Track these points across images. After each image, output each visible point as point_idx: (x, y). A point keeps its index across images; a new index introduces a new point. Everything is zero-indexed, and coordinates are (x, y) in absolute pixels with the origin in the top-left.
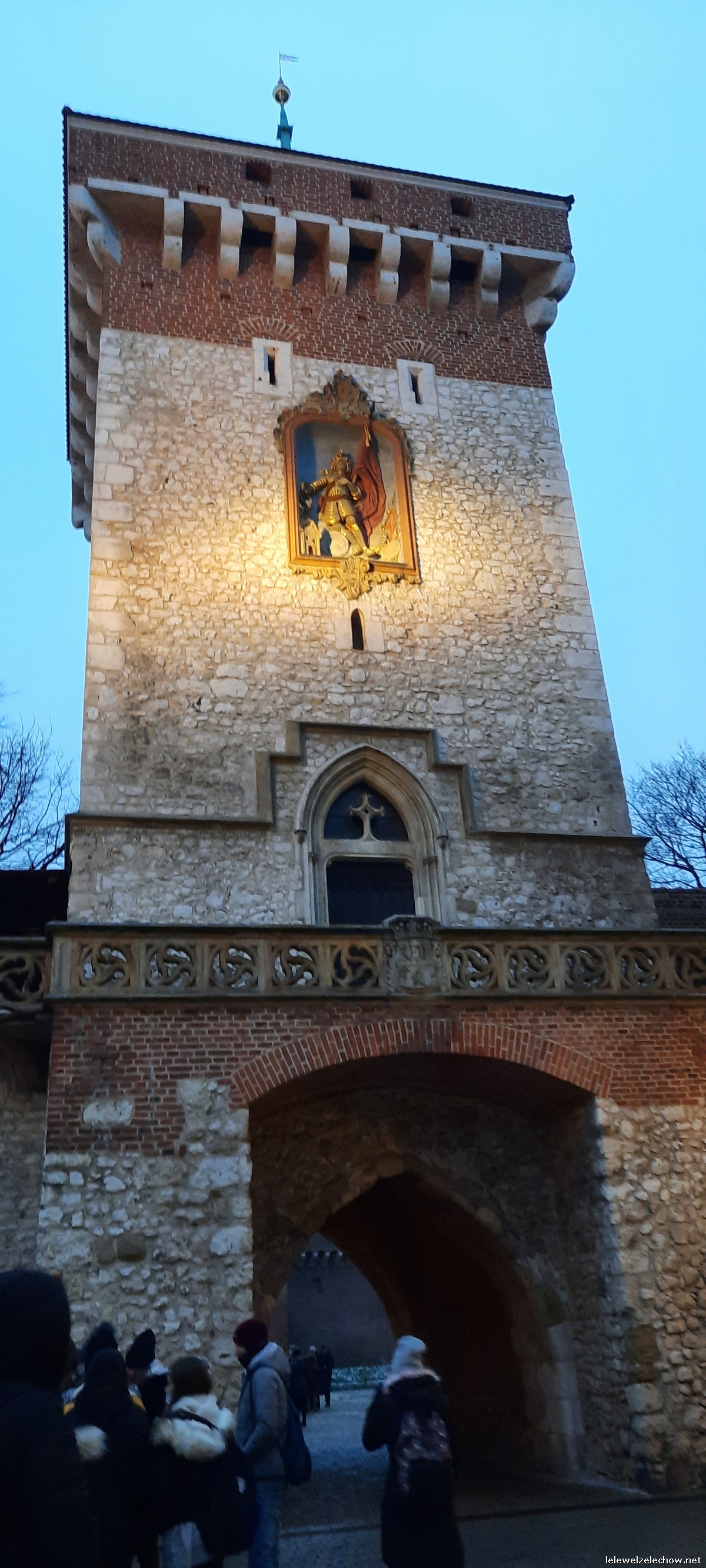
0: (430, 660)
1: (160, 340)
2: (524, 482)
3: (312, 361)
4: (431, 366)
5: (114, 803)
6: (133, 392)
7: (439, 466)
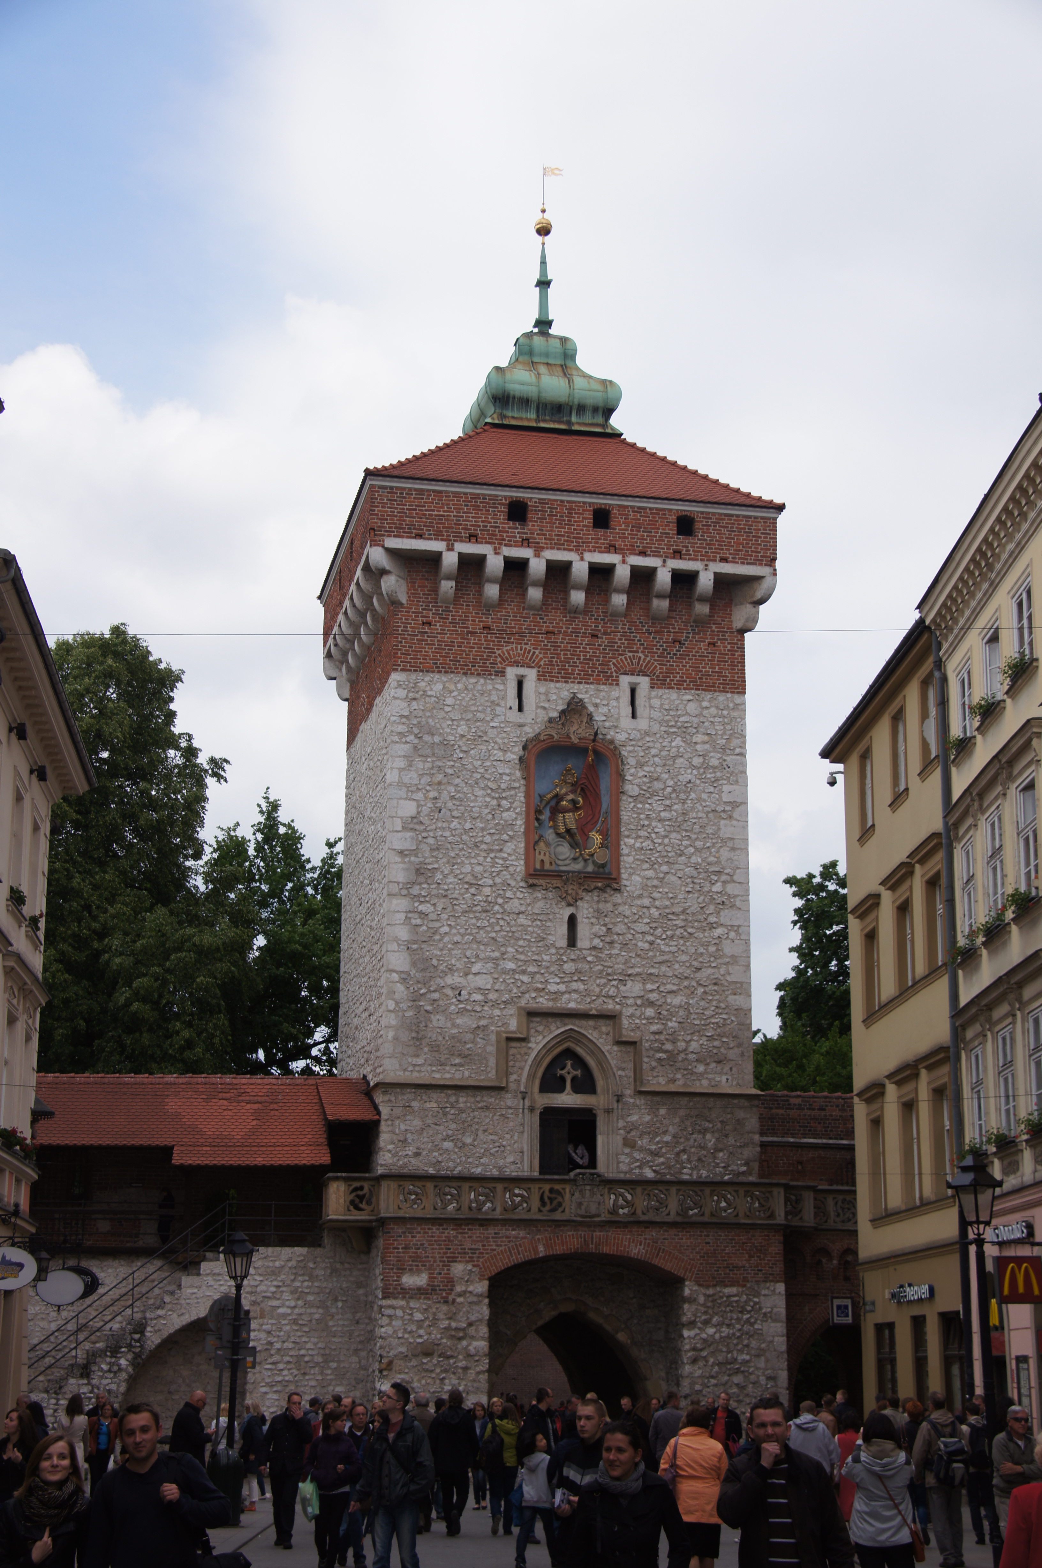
0: (623, 953)
1: (437, 676)
2: (712, 789)
3: (552, 685)
4: (647, 679)
5: (405, 1070)
6: (416, 731)
7: (645, 779)
